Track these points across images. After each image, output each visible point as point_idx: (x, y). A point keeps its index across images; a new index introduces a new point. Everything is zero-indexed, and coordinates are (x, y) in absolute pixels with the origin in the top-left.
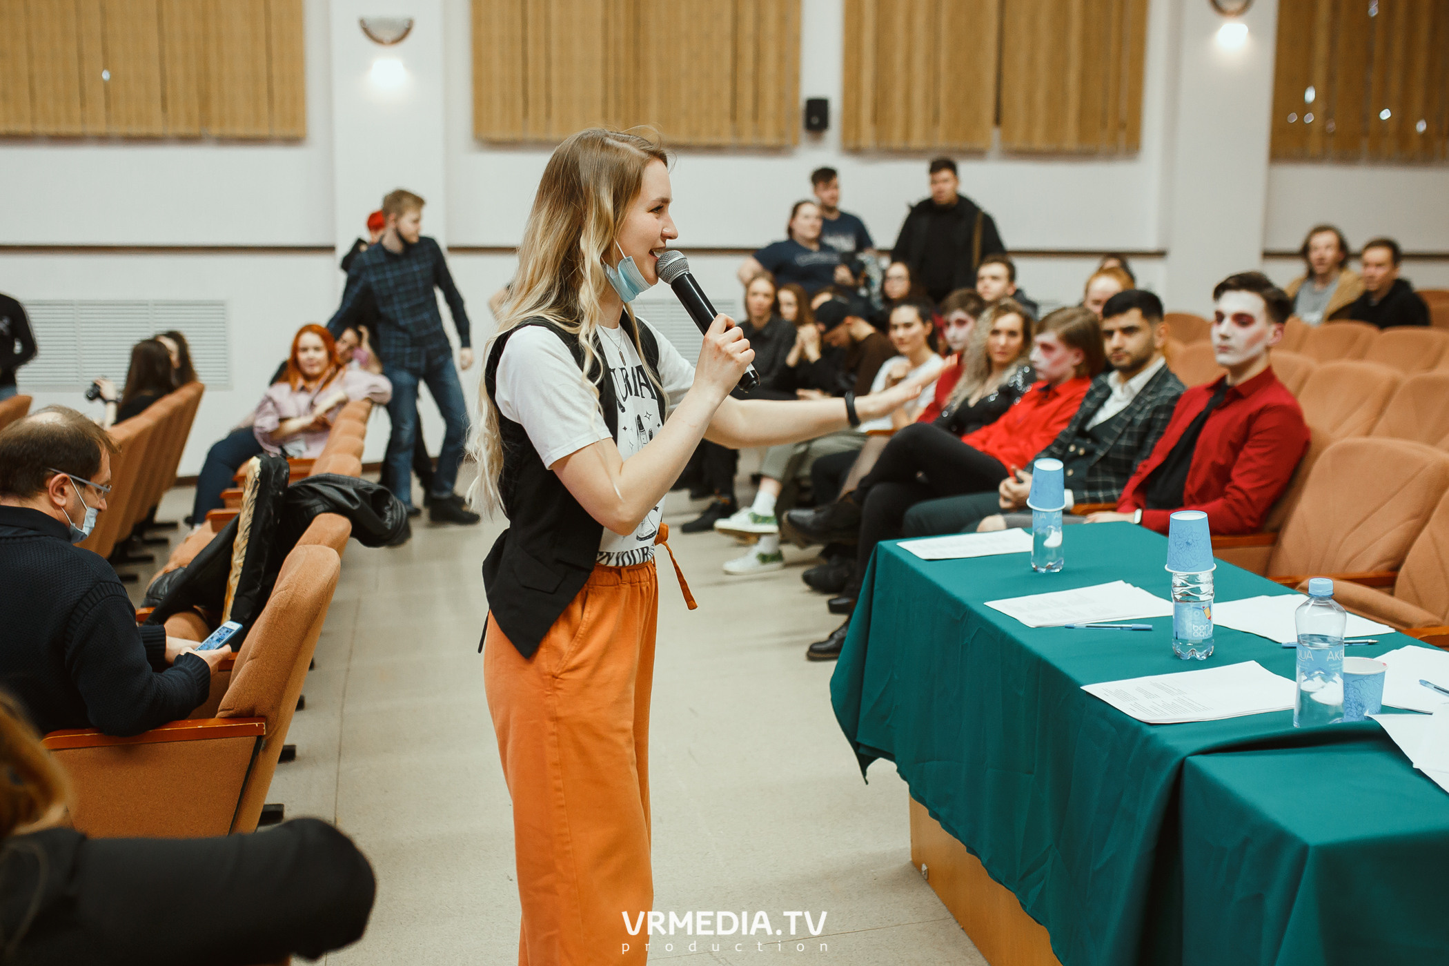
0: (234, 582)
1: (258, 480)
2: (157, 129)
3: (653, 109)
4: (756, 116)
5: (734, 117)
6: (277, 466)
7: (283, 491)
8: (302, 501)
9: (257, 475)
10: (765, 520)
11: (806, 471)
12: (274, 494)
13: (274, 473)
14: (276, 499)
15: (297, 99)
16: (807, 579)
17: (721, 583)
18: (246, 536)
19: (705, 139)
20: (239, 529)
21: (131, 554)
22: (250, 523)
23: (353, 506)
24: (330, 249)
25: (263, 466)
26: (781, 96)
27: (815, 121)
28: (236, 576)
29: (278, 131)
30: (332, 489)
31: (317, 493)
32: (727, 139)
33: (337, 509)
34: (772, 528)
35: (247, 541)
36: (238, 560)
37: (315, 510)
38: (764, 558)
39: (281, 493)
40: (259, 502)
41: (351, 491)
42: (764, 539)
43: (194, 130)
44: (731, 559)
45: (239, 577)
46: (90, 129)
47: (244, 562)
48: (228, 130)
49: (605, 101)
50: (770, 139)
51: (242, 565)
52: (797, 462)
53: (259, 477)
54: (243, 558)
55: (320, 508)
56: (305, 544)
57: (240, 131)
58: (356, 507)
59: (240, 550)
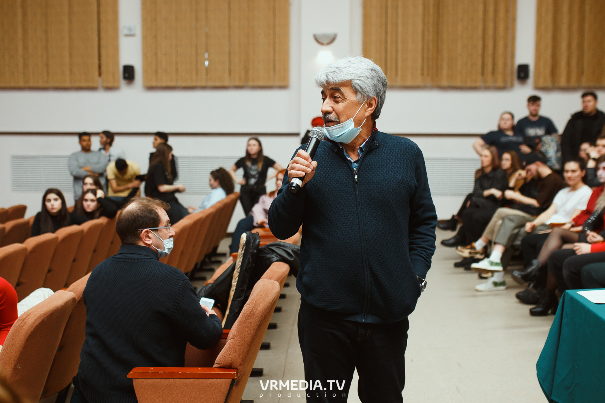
0: (232, 293)
1: (245, 244)
2: (226, 84)
3: (445, 72)
4: (493, 73)
5: (483, 74)
6: (254, 238)
7: (257, 250)
8: (267, 255)
9: (244, 242)
10: (497, 264)
11: (518, 242)
12: (252, 252)
13: (252, 241)
14: (253, 254)
15: (286, 69)
16: (518, 296)
17: (475, 296)
18: (238, 271)
19: (469, 84)
20: (236, 268)
21: (205, 267)
22: (240, 265)
23: (291, 258)
24: (297, 134)
25: (247, 237)
26: (505, 64)
27: (522, 75)
28: (233, 291)
29: (277, 83)
30: (281, 250)
31: (273, 251)
32: (480, 84)
33: (283, 260)
34: (500, 268)
35: (238, 274)
36: (234, 283)
37: (272, 260)
38: (496, 284)
39: (255, 251)
40: (245, 255)
41: (290, 251)
42: (496, 274)
43: (241, 84)
44: (479, 284)
45: (234, 291)
46: (200, 84)
47: (237, 284)
48: (256, 84)
49: (422, 68)
50: (500, 84)
51: (236, 285)
52: (513, 237)
53: (245, 243)
54: (236, 282)
55: (275, 259)
56: (265, 278)
57: (261, 84)
58: (292, 259)
59: (235, 278)
